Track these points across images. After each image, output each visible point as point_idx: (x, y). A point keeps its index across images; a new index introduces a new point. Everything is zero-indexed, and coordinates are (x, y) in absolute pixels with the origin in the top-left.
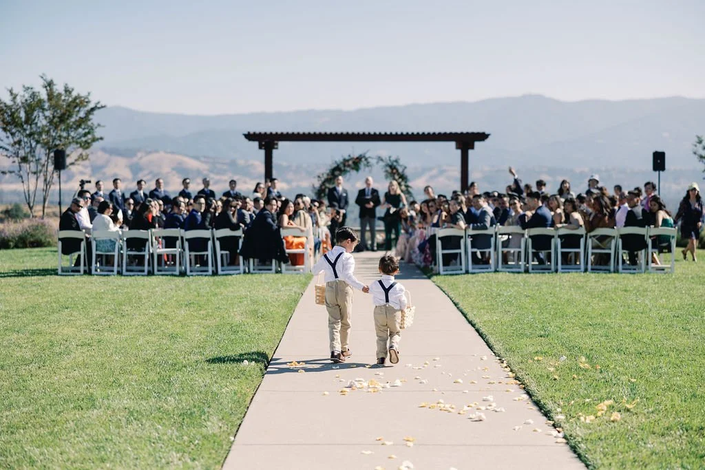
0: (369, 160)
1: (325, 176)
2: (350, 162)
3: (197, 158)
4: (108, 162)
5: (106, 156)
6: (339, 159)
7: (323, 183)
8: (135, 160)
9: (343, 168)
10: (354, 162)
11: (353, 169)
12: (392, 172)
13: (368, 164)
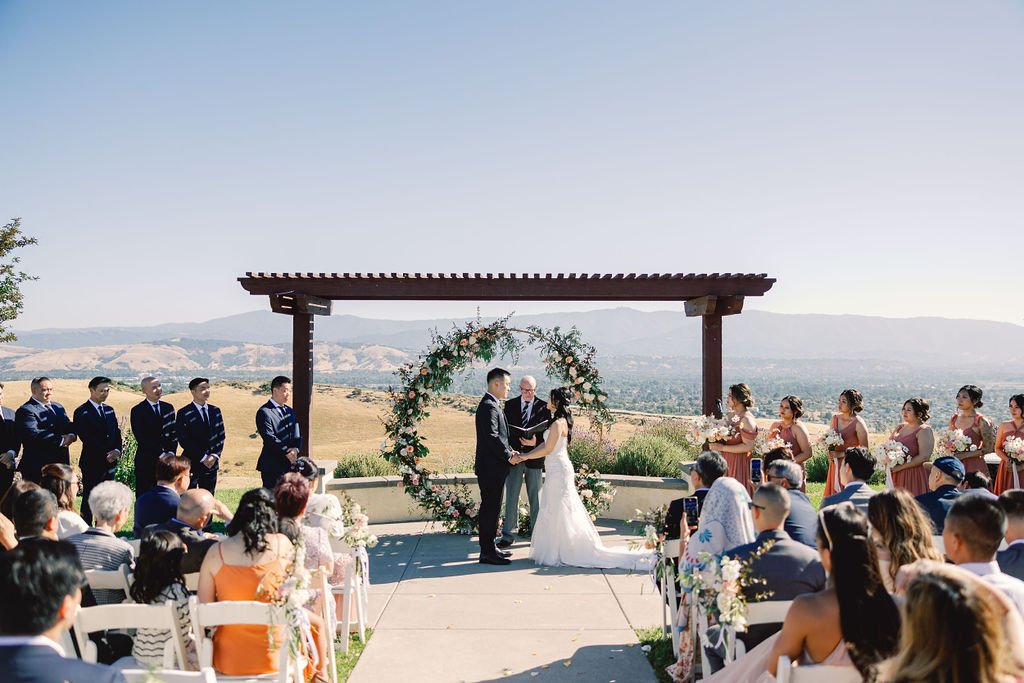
0: (514, 334)
1: (416, 371)
2: (473, 340)
3: (400, 349)
4: (341, 351)
5: (340, 348)
6: (447, 332)
7: (413, 387)
8: (359, 350)
9: (455, 354)
10: (479, 341)
11: (477, 354)
12: (563, 362)
13: (511, 343)
